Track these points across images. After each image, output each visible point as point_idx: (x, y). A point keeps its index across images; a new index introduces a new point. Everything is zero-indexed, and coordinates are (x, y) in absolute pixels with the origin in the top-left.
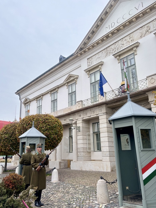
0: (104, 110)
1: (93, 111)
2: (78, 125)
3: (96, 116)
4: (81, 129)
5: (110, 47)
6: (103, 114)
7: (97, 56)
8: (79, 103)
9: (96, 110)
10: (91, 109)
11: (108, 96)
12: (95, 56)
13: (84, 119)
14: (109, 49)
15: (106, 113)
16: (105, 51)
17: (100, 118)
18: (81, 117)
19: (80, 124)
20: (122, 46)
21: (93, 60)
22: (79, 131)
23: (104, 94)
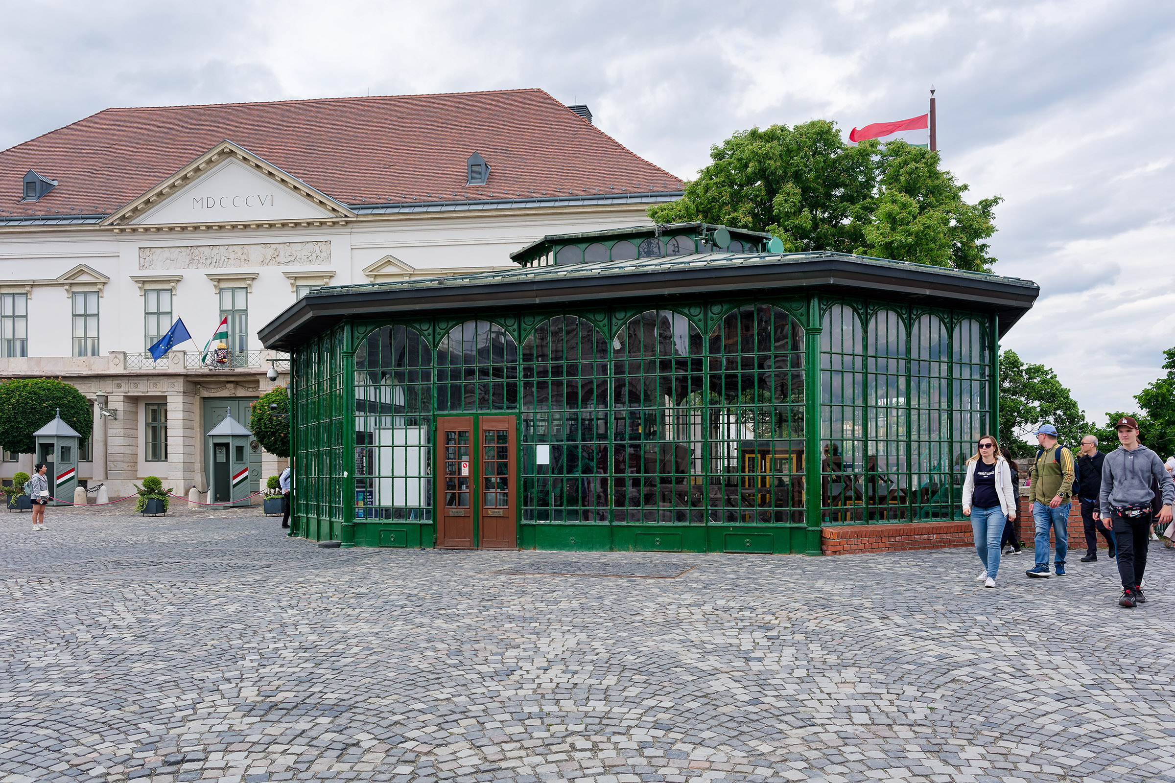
0: (179, 385)
1: (152, 381)
2: (111, 406)
3: (160, 394)
4: (120, 415)
5: (201, 249)
6: (176, 393)
7: (166, 253)
8: (116, 357)
9: (161, 382)
10: (150, 378)
11: (190, 360)
12: (161, 250)
13: (129, 394)
14: (197, 251)
15: (184, 392)
16: (188, 251)
17: (169, 399)
18: (122, 389)
19: (117, 403)
20: (226, 260)
21: (155, 257)
22: (116, 419)
23: (182, 353)
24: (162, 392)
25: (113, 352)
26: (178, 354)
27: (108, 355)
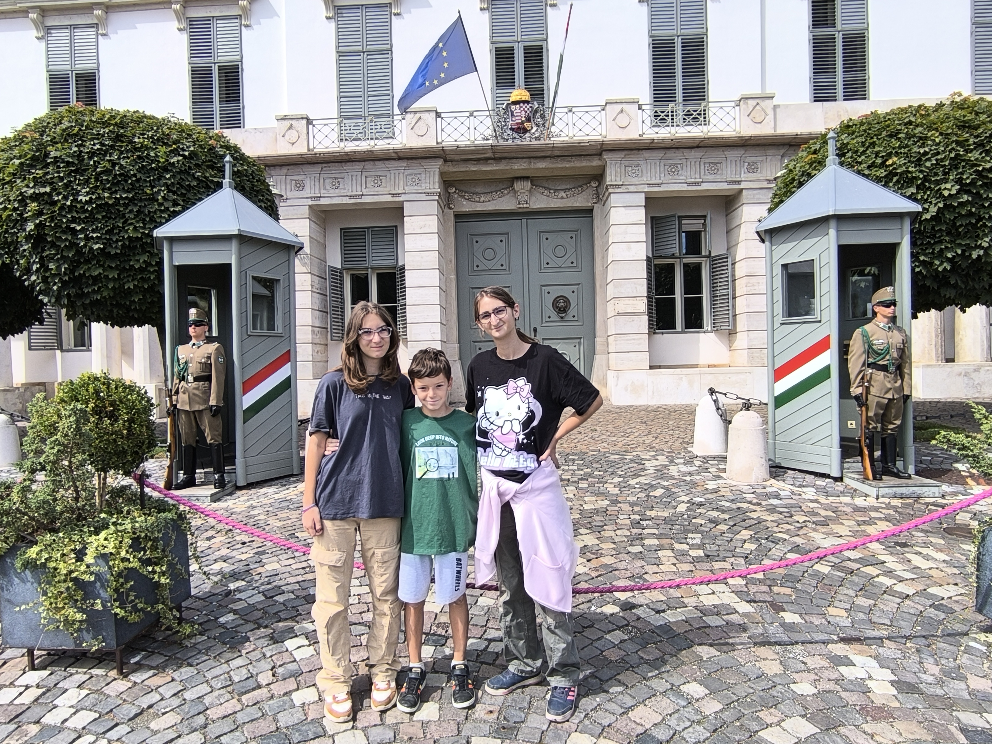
0: (430, 179)
1: (372, 174)
3: (389, 198)
6: (424, 197)
8: (291, 127)
10: (367, 165)
11: (449, 129)
13: (323, 201)
15: (440, 194)
17: (409, 209)
18: (307, 192)
19: (298, 223)
23: (433, 115)
24: (393, 195)
25: (284, 118)
26: (424, 116)
27: (275, 124)
